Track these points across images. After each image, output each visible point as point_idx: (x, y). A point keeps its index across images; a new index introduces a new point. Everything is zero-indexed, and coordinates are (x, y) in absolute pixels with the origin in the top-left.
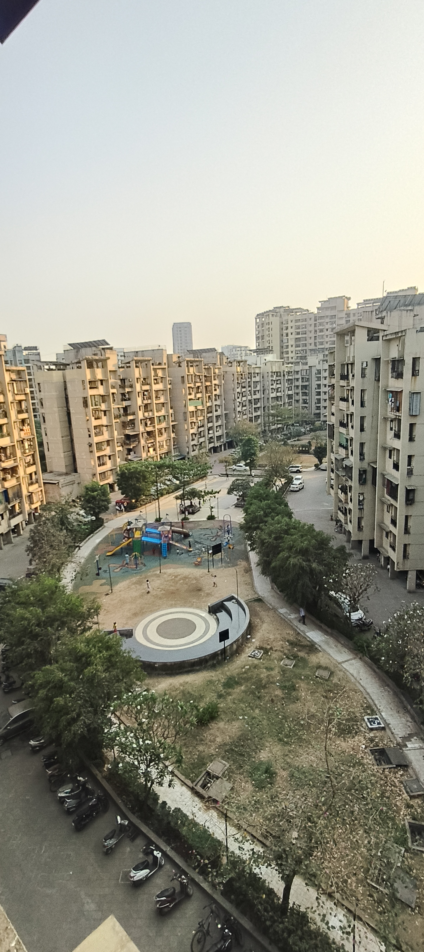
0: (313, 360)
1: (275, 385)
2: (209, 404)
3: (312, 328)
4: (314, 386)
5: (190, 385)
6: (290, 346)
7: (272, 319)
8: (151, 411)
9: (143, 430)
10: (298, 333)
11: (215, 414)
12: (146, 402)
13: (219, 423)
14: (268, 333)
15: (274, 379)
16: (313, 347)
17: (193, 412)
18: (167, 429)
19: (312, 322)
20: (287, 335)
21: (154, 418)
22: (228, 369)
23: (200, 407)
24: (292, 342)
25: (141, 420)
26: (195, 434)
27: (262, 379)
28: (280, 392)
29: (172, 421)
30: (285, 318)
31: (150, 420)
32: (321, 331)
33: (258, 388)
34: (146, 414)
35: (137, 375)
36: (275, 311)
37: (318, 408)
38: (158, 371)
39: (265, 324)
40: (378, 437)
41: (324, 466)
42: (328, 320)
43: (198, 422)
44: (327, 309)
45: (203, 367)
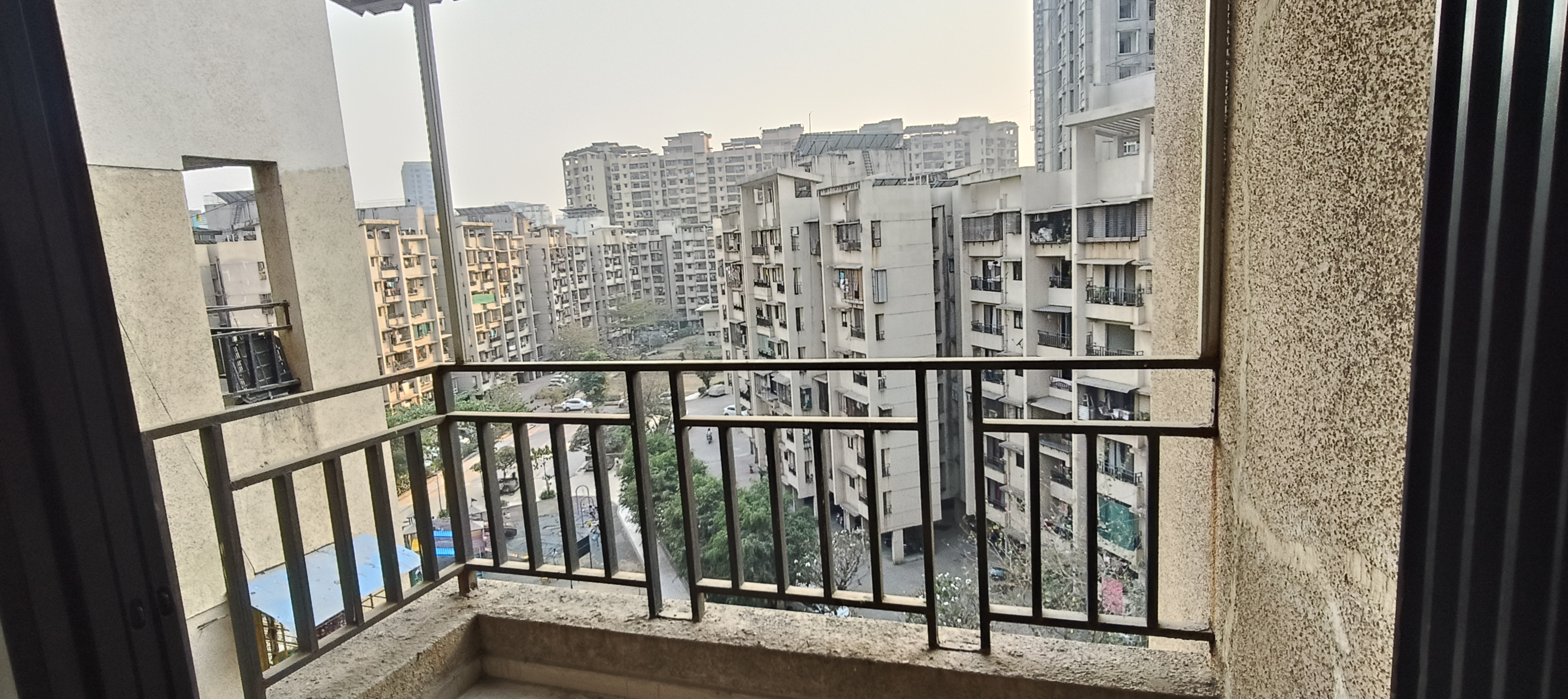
0: (667, 227)
1: (611, 265)
2: (506, 300)
3: (657, 178)
4: (672, 266)
5: (472, 268)
6: (624, 205)
7: (590, 161)
8: (402, 315)
9: (388, 350)
10: (636, 185)
11: (518, 316)
12: (390, 300)
13: (525, 332)
14: (586, 184)
15: (610, 256)
16: (661, 206)
17: (480, 314)
19: (657, 168)
20: (618, 187)
21: (408, 327)
22: (534, 241)
23: (491, 306)
24: (627, 199)
25: (383, 333)
26: (486, 353)
27: (590, 257)
28: (621, 276)
29: (443, 333)
30: (612, 160)
31: (400, 333)
32: (672, 182)
33: (585, 272)
34: (393, 322)
35: (371, 253)
36: (596, 149)
37: (681, 300)
38: (410, 243)
39: (580, 170)
40: (826, 337)
41: (713, 390)
42: (681, 167)
43: (490, 332)
44: (678, 149)
45: (493, 237)
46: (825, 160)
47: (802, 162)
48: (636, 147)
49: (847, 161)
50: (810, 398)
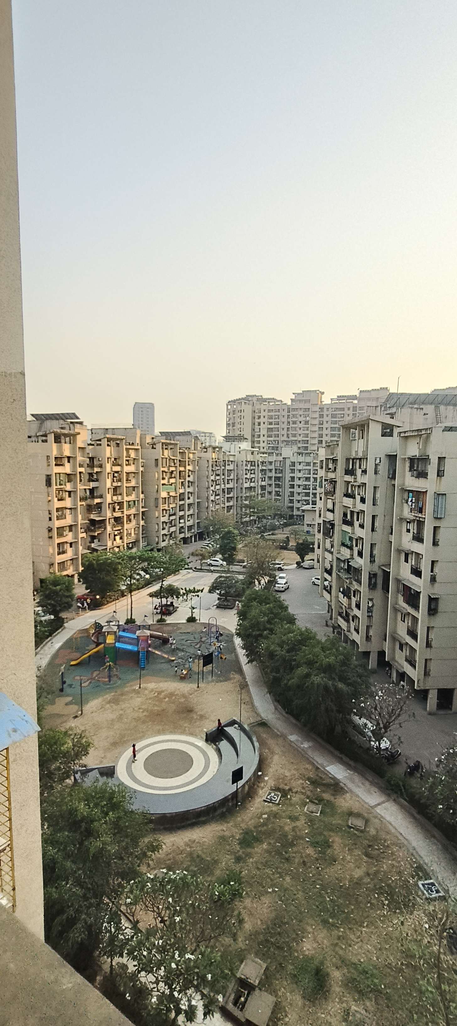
0: (288, 452)
1: (249, 474)
2: (182, 491)
3: (285, 419)
4: (288, 478)
5: (163, 469)
6: (262, 436)
7: (244, 407)
8: (121, 494)
9: (111, 515)
10: (271, 424)
11: (188, 502)
12: (115, 484)
13: (191, 512)
14: (239, 420)
15: (248, 468)
16: (285, 438)
17: (165, 498)
18: (136, 516)
19: (286, 413)
20: (259, 424)
21: (123, 502)
22: (203, 455)
23: (173, 494)
24: (264, 432)
25: (109, 504)
26: (166, 523)
27: (236, 468)
28: (254, 482)
29: (142, 507)
30: (257, 407)
31: (118, 505)
32: (294, 423)
33: (232, 477)
34: (115, 498)
35: (108, 455)
36: (247, 399)
37: (291, 501)
38: (130, 451)
39: (237, 411)
40: (393, 538)
41: (306, 564)
42: (301, 413)
43: (169, 510)
44: (300, 401)
45: (178, 451)
46: (406, 411)
47: (388, 412)
48: (273, 399)
49: (422, 412)
50: (376, 580)
